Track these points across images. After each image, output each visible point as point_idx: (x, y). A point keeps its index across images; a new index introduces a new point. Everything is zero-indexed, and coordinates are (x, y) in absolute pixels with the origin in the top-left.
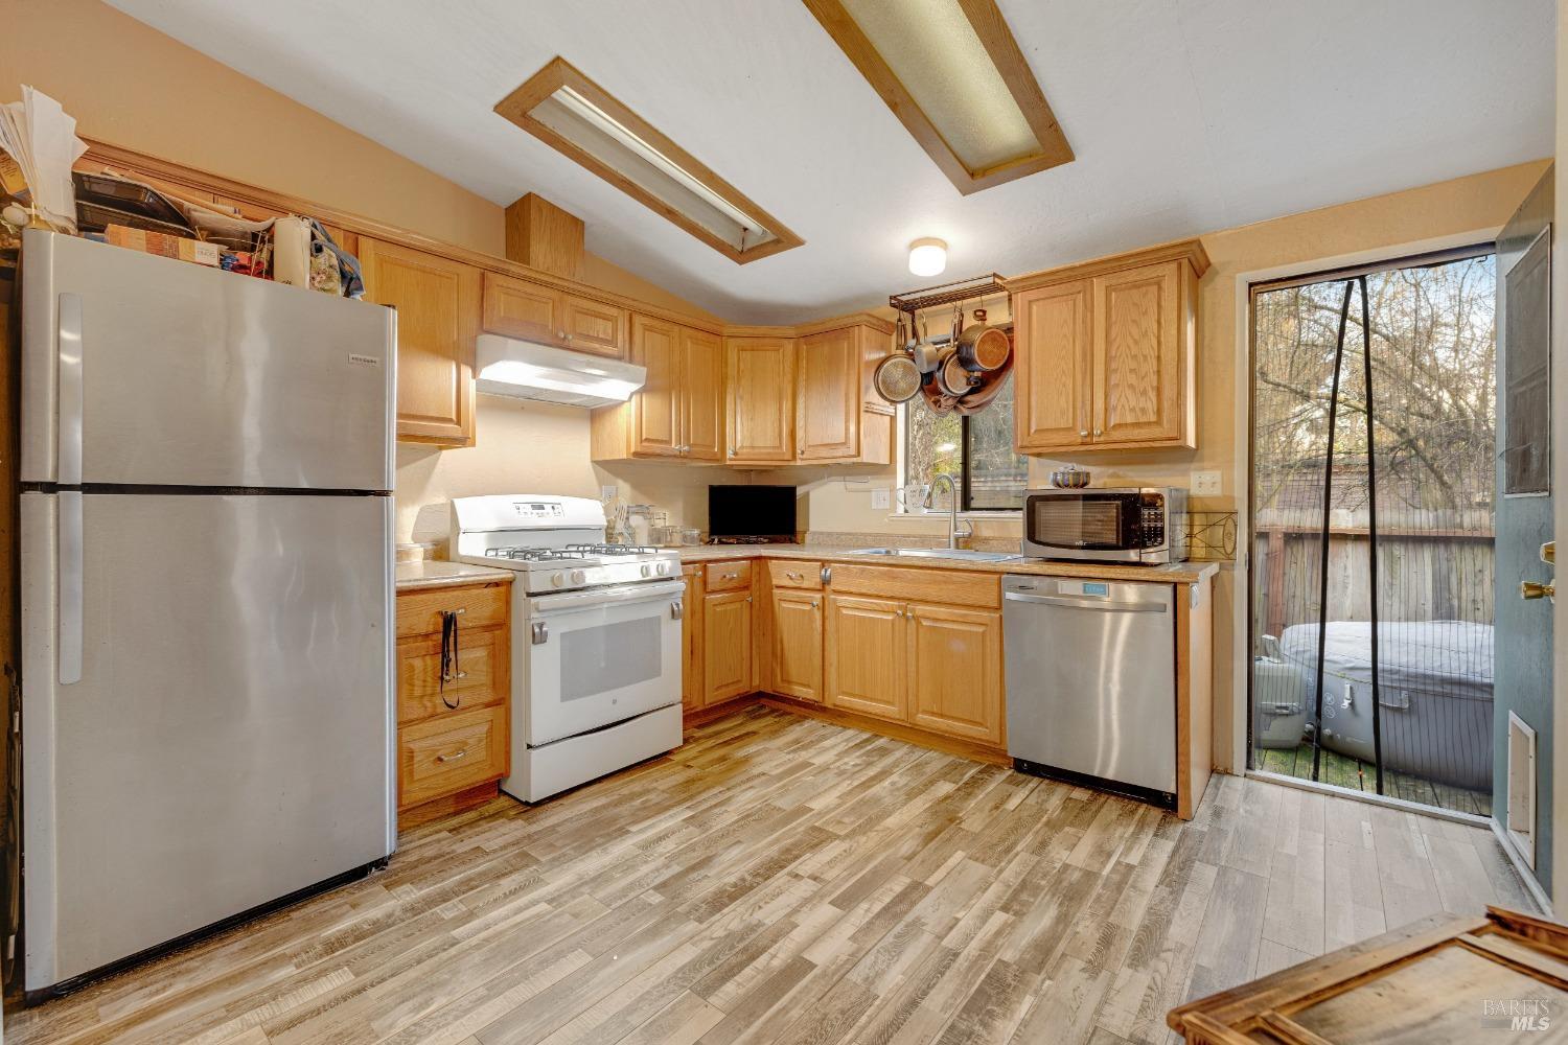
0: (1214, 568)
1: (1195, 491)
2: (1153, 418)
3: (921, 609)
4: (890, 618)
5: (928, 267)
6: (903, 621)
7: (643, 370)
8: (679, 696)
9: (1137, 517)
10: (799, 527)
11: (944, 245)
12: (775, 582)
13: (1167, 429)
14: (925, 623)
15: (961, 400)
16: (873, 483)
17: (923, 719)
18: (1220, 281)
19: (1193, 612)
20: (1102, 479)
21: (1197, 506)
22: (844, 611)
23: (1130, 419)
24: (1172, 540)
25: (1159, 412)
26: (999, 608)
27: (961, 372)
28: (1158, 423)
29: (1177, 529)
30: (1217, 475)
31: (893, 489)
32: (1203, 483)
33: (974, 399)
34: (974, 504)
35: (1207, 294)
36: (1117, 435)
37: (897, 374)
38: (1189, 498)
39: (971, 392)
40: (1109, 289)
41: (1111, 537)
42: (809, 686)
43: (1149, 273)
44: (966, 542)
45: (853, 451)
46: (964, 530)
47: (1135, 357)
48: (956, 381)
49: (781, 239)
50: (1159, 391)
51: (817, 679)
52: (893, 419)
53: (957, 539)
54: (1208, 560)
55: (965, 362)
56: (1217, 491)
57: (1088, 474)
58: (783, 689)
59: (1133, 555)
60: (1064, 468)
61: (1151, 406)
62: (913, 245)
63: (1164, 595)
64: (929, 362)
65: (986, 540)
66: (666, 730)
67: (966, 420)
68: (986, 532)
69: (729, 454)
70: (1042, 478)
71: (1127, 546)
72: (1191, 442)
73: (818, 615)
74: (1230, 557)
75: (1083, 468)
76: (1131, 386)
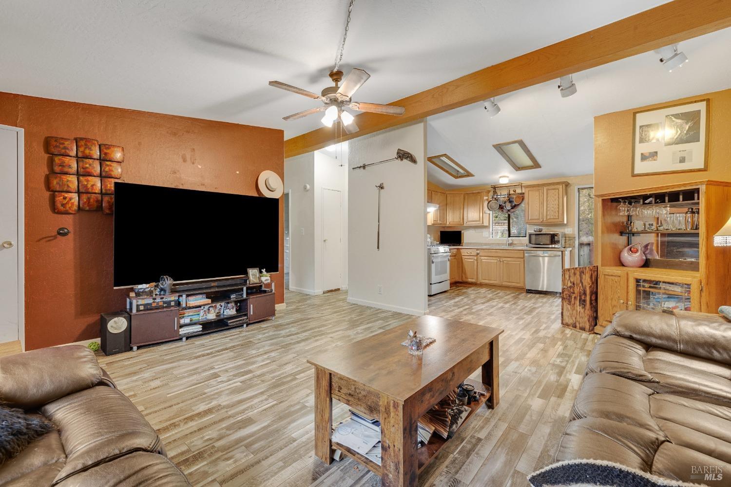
0: (571, 249)
1: (566, 233)
2: (557, 217)
3: (504, 259)
4: (496, 261)
5: (504, 181)
6: (499, 262)
7: (438, 206)
8: (449, 278)
9: (554, 237)
10: (462, 242)
11: (508, 177)
12: (463, 254)
13: (560, 219)
14: (505, 262)
15: (509, 211)
16: (484, 230)
17: (504, 283)
18: (572, 187)
19: (566, 257)
20: (545, 230)
21: (567, 236)
22: (483, 260)
23: (552, 217)
24: (561, 243)
25: (558, 216)
26: (524, 258)
27: (510, 204)
28: (558, 218)
29: (562, 241)
30: (571, 229)
31: (489, 232)
32: (568, 231)
33: (512, 210)
34: (511, 235)
35: (569, 190)
36: (549, 221)
37: (493, 205)
38: (565, 234)
39: (512, 209)
40: (548, 190)
41: (548, 242)
42: (473, 279)
43: (556, 187)
44: (510, 245)
45: (481, 223)
46: (510, 242)
47: (553, 205)
48: (508, 206)
49: (469, 174)
50: (558, 212)
51: (475, 277)
52: (489, 214)
53: (508, 244)
54: (569, 247)
55: (510, 202)
56: (571, 233)
57: (542, 229)
58: (465, 280)
59: (553, 246)
60: (537, 228)
61: (557, 215)
62: (500, 177)
63: (560, 253)
64: (503, 202)
65: (515, 244)
66: (446, 286)
67: (509, 215)
68: (515, 242)
69: (448, 223)
70: (531, 230)
71: (552, 244)
72: (565, 222)
73: (476, 262)
74: (574, 247)
75: (541, 228)
76: (552, 211)
